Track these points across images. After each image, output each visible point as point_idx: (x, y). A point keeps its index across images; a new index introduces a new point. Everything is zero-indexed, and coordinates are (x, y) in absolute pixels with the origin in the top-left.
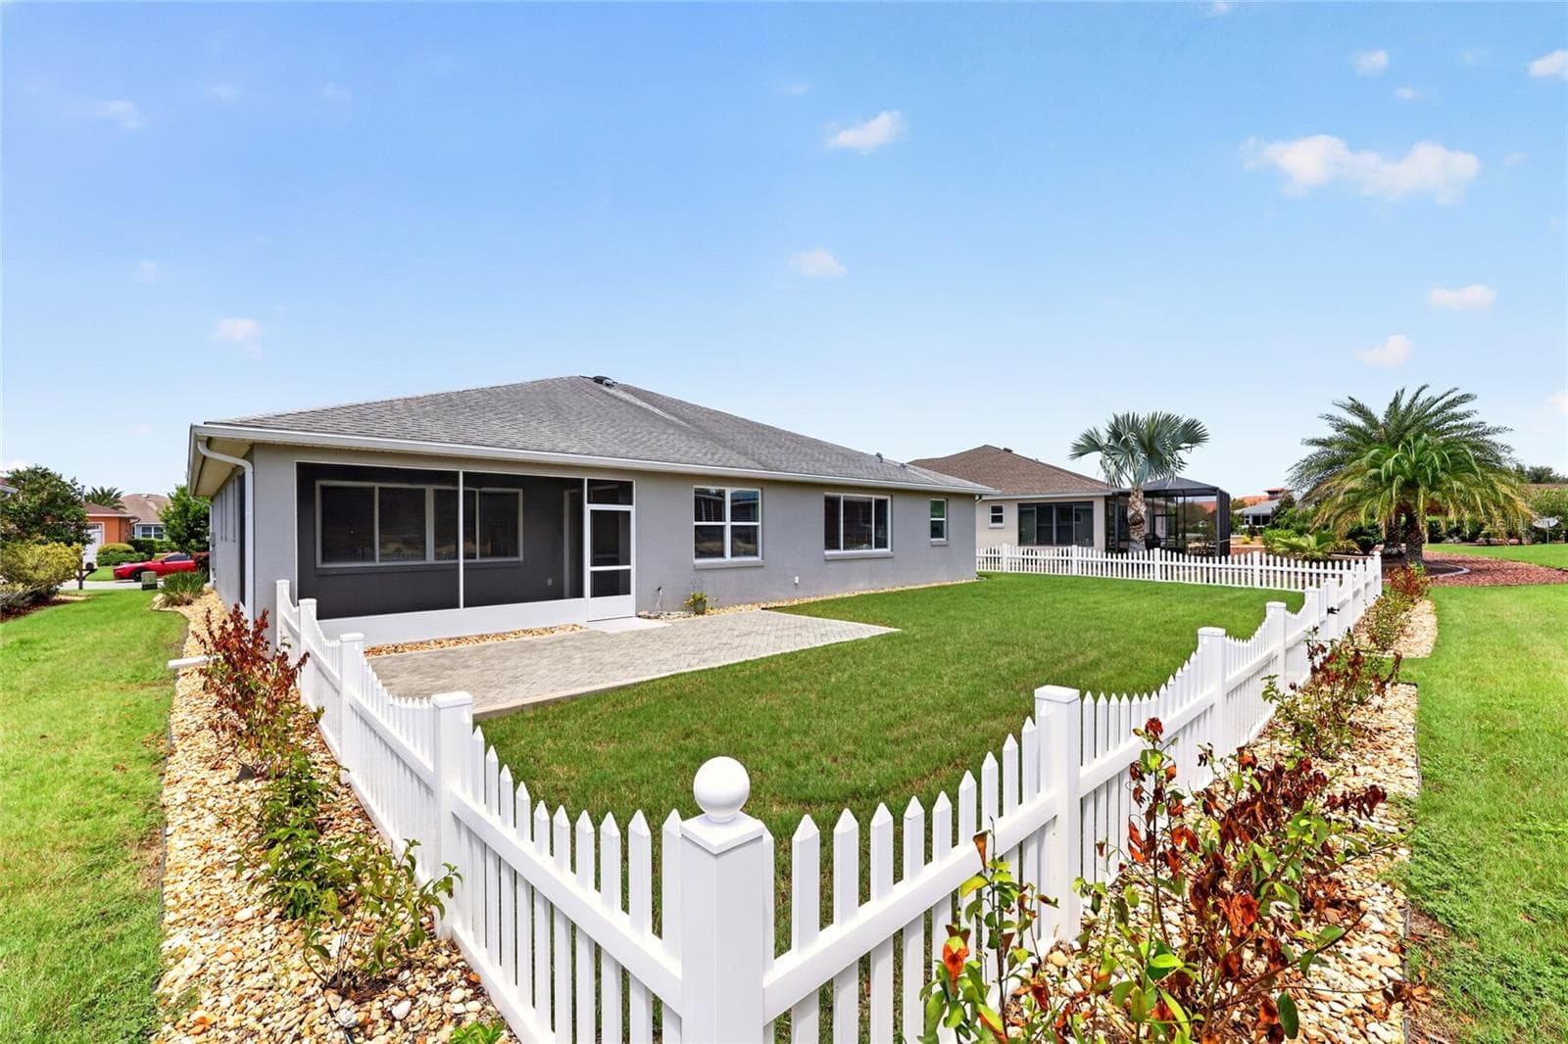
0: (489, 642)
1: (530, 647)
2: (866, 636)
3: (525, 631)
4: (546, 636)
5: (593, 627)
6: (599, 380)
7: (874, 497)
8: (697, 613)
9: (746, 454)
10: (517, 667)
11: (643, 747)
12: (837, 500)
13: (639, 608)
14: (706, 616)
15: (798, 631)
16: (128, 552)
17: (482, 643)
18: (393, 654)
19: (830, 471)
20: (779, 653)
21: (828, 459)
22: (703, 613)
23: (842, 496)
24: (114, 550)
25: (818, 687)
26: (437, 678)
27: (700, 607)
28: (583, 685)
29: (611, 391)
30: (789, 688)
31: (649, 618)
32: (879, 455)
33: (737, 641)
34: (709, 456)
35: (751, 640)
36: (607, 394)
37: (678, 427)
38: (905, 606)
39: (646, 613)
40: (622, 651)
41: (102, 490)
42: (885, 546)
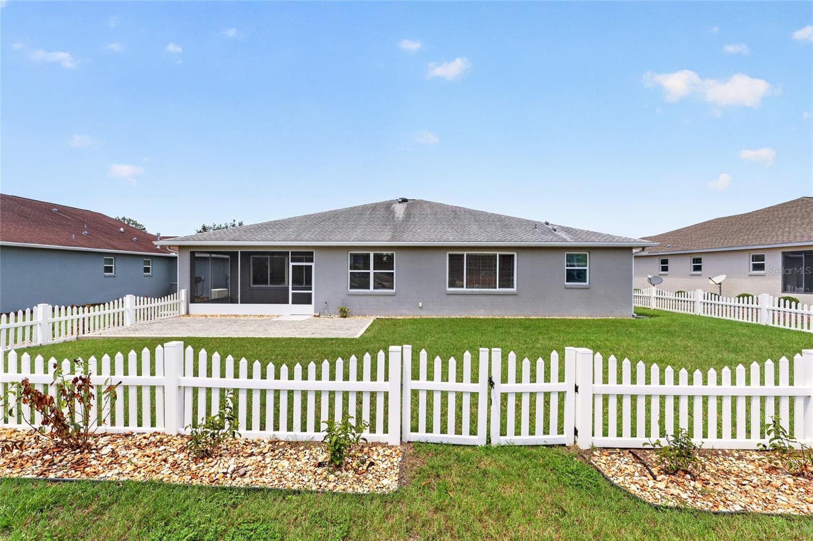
13: (316, 311)
19: (453, 238)
22: (345, 317)
23: (466, 253)
27: (346, 314)
39: (318, 314)
42: (511, 287)
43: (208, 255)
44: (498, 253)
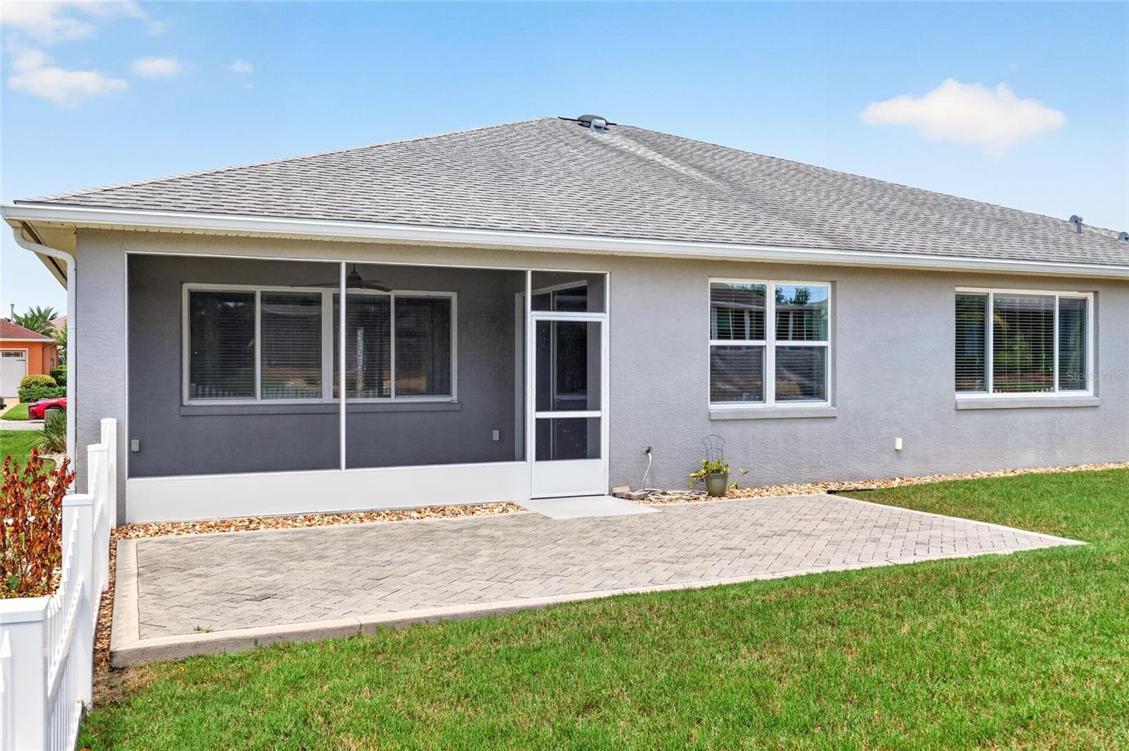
0: (378, 522)
1: (430, 533)
2: (1005, 550)
3: (433, 509)
4: (462, 517)
5: (534, 508)
6: (584, 122)
7: (1058, 294)
8: (712, 494)
9: (807, 224)
10: (389, 563)
11: (504, 721)
12: (981, 303)
13: (613, 481)
14: (724, 499)
15: (877, 533)
16: (50, 385)
17: (367, 523)
18: (243, 532)
19: (968, 248)
20: (820, 571)
21: (967, 229)
22: (721, 494)
23: (993, 293)
24: (36, 383)
25: (868, 641)
26: (272, 570)
27: (716, 483)
28: (467, 601)
29: (604, 137)
30: (812, 637)
31: (629, 498)
32: (1076, 220)
33: (757, 545)
34: (737, 230)
35: (777, 546)
36: (595, 142)
37: (696, 185)
38: (1107, 500)
39: (625, 490)
40: (559, 549)
41: (39, 311)
42: (1082, 386)
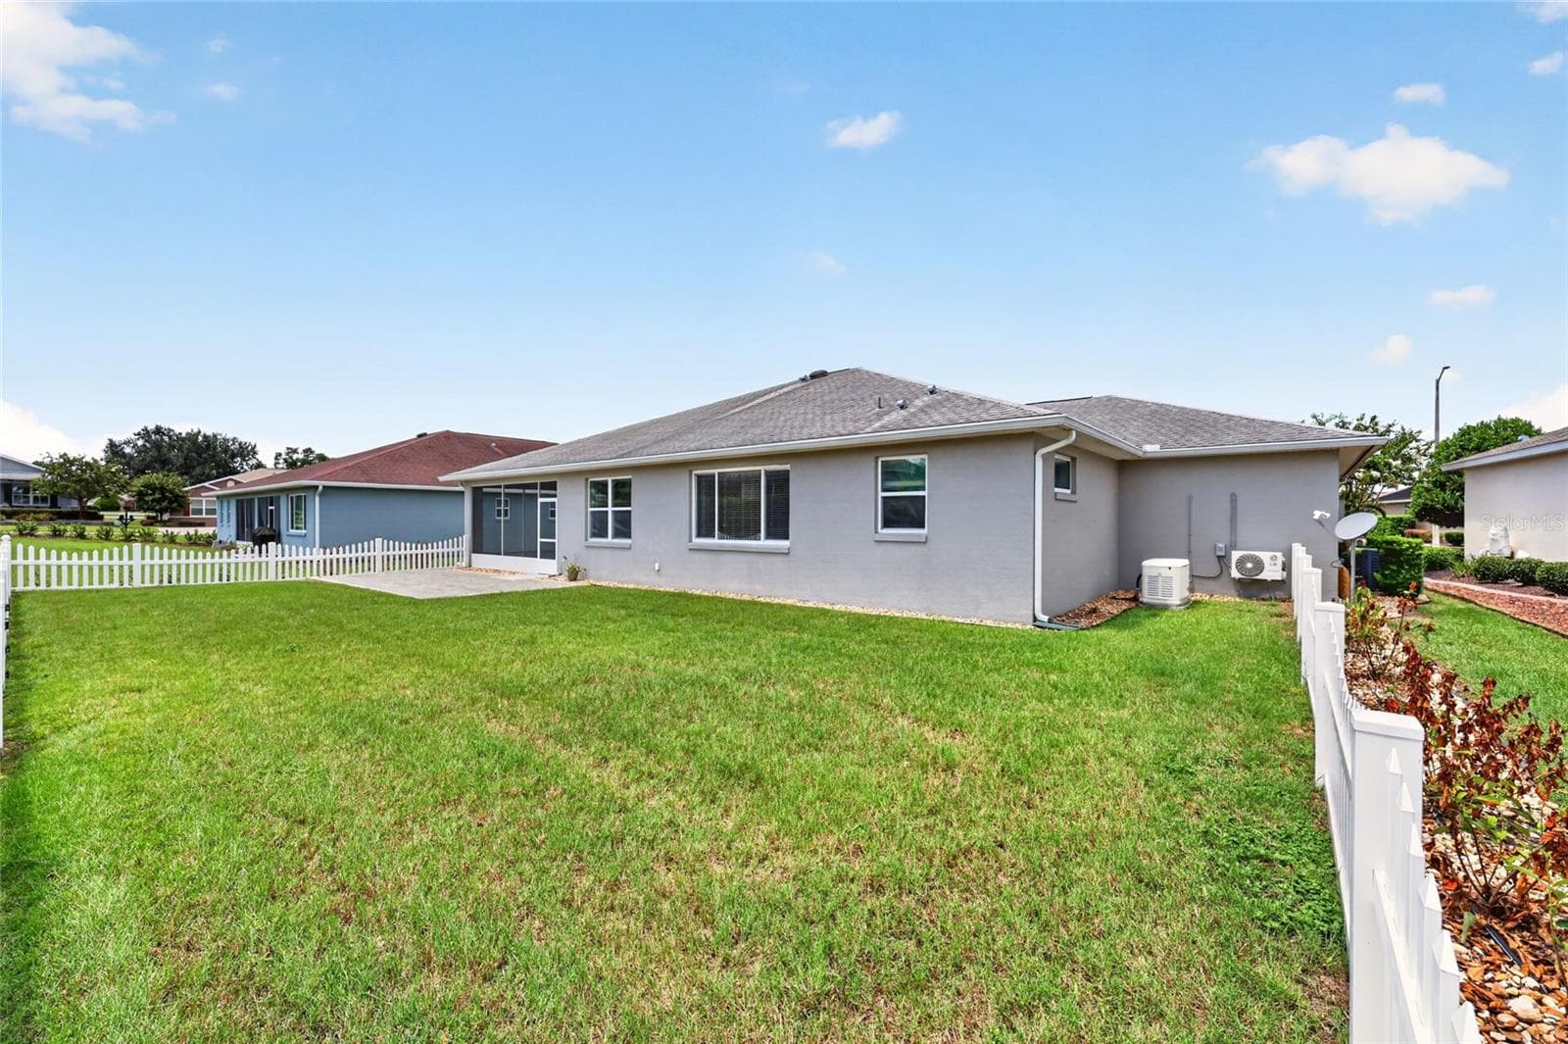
8: (571, 579)
22: (574, 580)
23: (717, 472)
42: (786, 538)
43: (521, 491)
44: (762, 468)
